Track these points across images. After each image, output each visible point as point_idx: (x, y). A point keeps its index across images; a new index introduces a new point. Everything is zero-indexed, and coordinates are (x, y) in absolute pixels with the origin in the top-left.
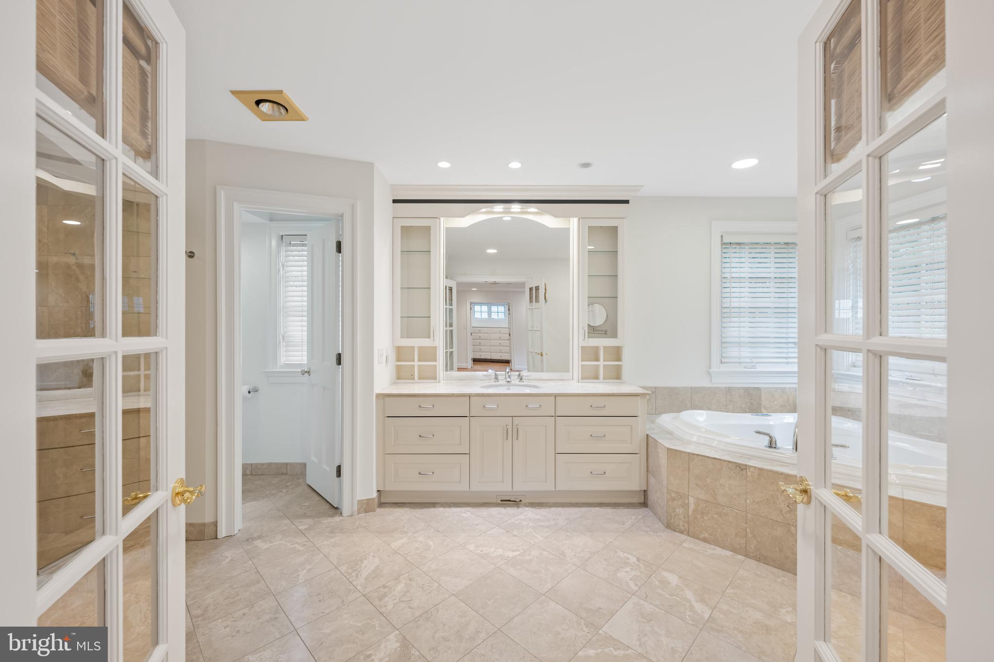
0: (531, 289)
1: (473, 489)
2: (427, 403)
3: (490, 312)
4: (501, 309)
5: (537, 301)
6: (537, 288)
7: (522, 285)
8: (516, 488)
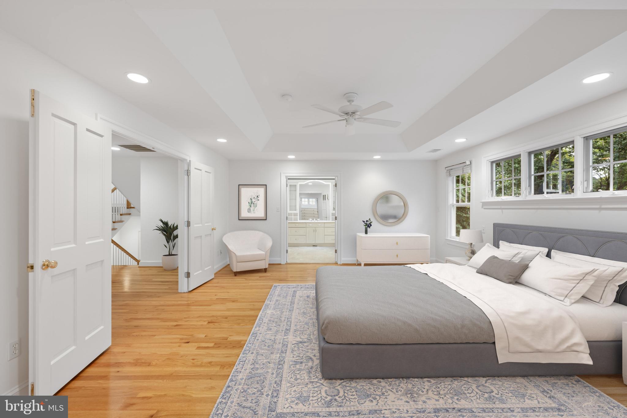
0: (323, 196)
1: (307, 243)
2: (297, 225)
3: (309, 202)
4: (314, 200)
5: (325, 200)
6: (325, 195)
7: (321, 194)
8: (316, 242)
